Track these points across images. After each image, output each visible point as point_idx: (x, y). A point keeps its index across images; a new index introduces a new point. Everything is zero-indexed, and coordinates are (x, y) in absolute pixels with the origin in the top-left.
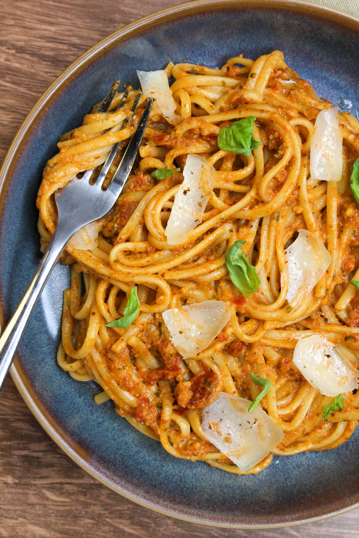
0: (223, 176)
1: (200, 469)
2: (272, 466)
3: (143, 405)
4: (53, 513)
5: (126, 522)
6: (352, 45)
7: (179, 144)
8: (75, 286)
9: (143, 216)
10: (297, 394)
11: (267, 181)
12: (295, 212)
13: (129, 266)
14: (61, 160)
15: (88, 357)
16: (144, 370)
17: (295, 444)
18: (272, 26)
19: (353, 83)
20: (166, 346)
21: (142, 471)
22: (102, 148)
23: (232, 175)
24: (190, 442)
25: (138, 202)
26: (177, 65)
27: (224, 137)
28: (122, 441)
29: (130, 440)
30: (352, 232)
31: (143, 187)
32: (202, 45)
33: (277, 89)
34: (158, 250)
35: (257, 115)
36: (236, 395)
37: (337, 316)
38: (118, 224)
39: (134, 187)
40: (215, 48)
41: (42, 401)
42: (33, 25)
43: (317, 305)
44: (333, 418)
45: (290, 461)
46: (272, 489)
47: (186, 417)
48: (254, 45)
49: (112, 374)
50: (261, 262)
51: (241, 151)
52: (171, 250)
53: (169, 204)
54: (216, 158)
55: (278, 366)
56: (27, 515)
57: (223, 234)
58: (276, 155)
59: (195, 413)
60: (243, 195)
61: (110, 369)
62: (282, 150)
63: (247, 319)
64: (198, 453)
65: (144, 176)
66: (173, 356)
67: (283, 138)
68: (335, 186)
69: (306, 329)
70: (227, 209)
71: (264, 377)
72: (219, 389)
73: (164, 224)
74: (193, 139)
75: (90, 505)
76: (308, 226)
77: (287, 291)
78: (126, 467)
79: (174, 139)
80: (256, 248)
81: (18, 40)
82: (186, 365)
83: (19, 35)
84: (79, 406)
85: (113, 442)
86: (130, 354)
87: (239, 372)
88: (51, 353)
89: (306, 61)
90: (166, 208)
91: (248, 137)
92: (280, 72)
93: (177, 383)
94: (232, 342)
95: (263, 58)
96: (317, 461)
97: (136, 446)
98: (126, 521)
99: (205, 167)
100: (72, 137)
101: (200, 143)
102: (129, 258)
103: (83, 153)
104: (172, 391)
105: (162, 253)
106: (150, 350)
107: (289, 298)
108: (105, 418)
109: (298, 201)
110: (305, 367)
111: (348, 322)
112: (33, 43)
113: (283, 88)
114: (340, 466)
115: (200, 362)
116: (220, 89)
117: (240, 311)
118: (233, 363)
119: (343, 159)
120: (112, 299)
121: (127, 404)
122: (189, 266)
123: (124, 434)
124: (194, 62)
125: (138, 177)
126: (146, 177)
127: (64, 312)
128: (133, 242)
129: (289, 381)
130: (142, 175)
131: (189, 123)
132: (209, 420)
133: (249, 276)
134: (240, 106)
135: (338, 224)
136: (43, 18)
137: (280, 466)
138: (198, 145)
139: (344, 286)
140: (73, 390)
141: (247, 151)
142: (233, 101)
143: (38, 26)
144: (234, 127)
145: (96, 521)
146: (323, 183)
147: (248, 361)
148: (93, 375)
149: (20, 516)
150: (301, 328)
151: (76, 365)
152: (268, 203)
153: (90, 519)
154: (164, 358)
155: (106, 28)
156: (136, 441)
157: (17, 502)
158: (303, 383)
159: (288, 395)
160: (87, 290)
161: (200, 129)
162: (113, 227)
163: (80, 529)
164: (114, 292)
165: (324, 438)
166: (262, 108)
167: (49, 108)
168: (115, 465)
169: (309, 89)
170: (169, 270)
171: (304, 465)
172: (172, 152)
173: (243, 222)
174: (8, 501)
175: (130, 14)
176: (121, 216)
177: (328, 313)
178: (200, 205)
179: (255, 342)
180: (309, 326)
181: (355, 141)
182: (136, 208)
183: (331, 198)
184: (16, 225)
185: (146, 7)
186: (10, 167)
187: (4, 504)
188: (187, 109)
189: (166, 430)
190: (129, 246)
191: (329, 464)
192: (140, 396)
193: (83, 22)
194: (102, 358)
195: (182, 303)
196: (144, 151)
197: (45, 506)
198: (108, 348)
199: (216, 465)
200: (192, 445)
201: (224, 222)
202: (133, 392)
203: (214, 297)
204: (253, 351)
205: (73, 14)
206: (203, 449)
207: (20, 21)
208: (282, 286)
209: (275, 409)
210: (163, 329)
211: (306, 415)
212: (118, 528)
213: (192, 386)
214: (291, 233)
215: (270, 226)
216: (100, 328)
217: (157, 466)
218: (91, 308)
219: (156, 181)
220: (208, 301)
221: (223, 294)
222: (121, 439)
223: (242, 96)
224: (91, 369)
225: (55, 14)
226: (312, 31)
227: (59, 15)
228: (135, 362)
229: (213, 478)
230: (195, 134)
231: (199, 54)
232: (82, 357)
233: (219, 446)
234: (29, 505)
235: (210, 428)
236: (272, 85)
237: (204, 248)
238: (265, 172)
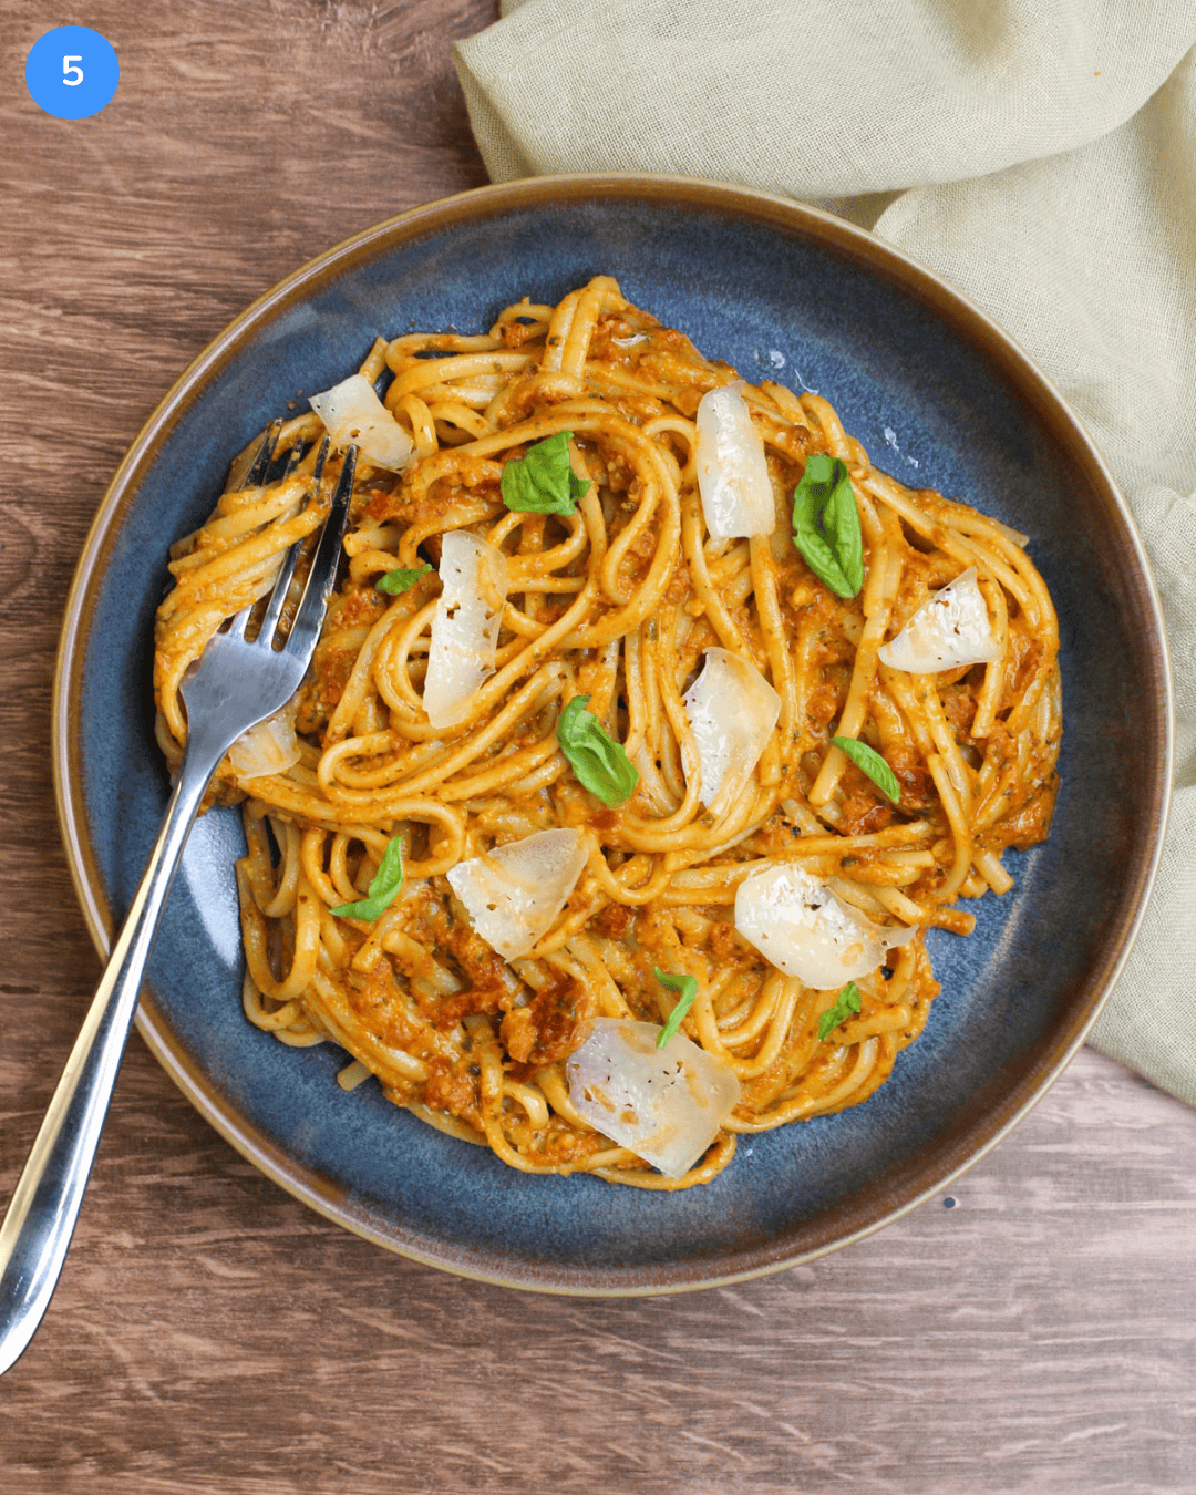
0: (524, 566)
1: (585, 1193)
2: (738, 1162)
3: (440, 1073)
4: (223, 1305)
5: (384, 1313)
6: (752, 242)
7: (422, 515)
8: (256, 849)
9: (373, 679)
10: (759, 995)
11: (615, 560)
12: (690, 614)
13: (361, 789)
14: (183, 602)
15: (308, 993)
16: (431, 999)
17: (775, 1105)
18: (576, 229)
19: (777, 315)
20: (466, 941)
21: (460, 1213)
22: (263, 560)
23: (542, 560)
24: (551, 1136)
25: (357, 651)
26: (395, 343)
27: (513, 482)
28: (410, 1161)
29: (428, 1156)
30: (818, 635)
31: (364, 617)
32: (439, 291)
33: (611, 361)
34: (414, 744)
35: (573, 425)
36: (630, 1018)
37: (820, 819)
38: (324, 704)
39: (344, 619)
40: (469, 292)
41: (226, 1098)
42: (95, 251)
43: (769, 803)
44: (845, 1036)
45: (776, 1146)
46: (743, 1207)
47: (536, 1085)
48: (550, 271)
49: (364, 1019)
50: (635, 731)
51: (552, 508)
52: (442, 739)
53: (421, 644)
54: (503, 529)
55: (708, 945)
56: (170, 1312)
57: (546, 687)
58: (624, 506)
59: (552, 1071)
60: (572, 597)
61: (357, 1008)
62: (636, 491)
63: (628, 856)
64: (573, 1155)
65: (360, 593)
66: (484, 959)
67: (634, 468)
68: (765, 544)
69: (759, 856)
70: (544, 632)
71: (682, 970)
72: (590, 1011)
73: (419, 685)
74: (451, 497)
75: (303, 1281)
76: (723, 640)
77: (700, 784)
78: (425, 1208)
79: (411, 503)
80: (622, 703)
81: (64, 288)
82: (516, 975)
83: (67, 275)
84: (307, 1100)
85: (391, 1165)
86: (395, 973)
87: (628, 971)
88: (229, 999)
89: (669, 283)
90: (417, 653)
91: (562, 478)
92: (611, 323)
93: (502, 1014)
94: (604, 910)
95: (572, 300)
96: (833, 1135)
97: (441, 1165)
98: (383, 1310)
99: (483, 553)
100: (196, 546)
101: (467, 503)
102: (358, 771)
103: (225, 578)
104: (497, 1035)
105: (424, 747)
106: (435, 955)
107: (707, 798)
108: (367, 1117)
109: (692, 590)
110: (765, 937)
111: (843, 827)
112: (99, 290)
113: (623, 357)
114: (881, 1136)
115: (542, 962)
116: (491, 379)
117: (608, 841)
118: (614, 955)
119: (773, 485)
120: (338, 862)
121: (405, 1077)
122: (486, 765)
123: (413, 1146)
124: (430, 327)
125: (349, 597)
126: (365, 595)
127: (243, 906)
128: (362, 735)
129: (738, 972)
130: (356, 592)
131: (435, 466)
132: (584, 1081)
133: (613, 767)
134: (537, 410)
135: (785, 626)
136: (116, 233)
137: (756, 1160)
138: (463, 507)
139: (821, 752)
140: (289, 1069)
141: (564, 506)
142: (521, 402)
143: (107, 252)
144: (530, 459)
145: (319, 1314)
146: (741, 542)
147: (643, 944)
148: (325, 1029)
149: (155, 1316)
150: (748, 857)
151: (286, 1015)
152: (626, 606)
153: (306, 1311)
154: (467, 967)
155: (253, 242)
156: (440, 1157)
157: (145, 1287)
158: (768, 972)
159: (740, 1003)
160: (283, 852)
161: (460, 474)
162: (315, 712)
163: (285, 1334)
164: (339, 847)
165: (837, 1082)
166: (582, 408)
167: (139, 488)
168: (400, 1208)
169: (681, 345)
170: (446, 781)
171: (806, 1150)
172: (410, 534)
173: (586, 652)
174: (127, 1285)
175: (303, 207)
176: (327, 686)
177: (799, 816)
178: (486, 635)
179: (651, 903)
180: (763, 849)
181: (789, 444)
182: (354, 663)
183: (760, 571)
184: (112, 741)
185: (335, 189)
186: (81, 623)
187: (119, 1294)
188: (428, 435)
189: (496, 1117)
190: (354, 746)
191: (857, 1138)
192: (430, 1055)
193: (203, 234)
194: (336, 989)
195: (487, 846)
196: (352, 543)
197: (205, 1290)
198: (346, 964)
199: (618, 1177)
200: (555, 1140)
201: (542, 661)
202: (414, 1049)
203: (551, 823)
204: (651, 922)
205: (183, 218)
206: (583, 1146)
207: (67, 246)
208: (687, 773)
209: (715, 1033)
210: (454, 907)
211: (787, 1037)
212: (366, 1326)
213: (533, 1015)
214: (690, 661)
215: (641, 653)
216: (322, 927)
217: (493, 1201)
218: (297, 887)
219: (388, 600)
220: (541, 833)
221: (567, 812)
222: (408, 1156)
223: (538, 388)
224: (318, 1016)
225: (139, 222)
226: (663, 228)
227: (149, 223)
228: (410, 986)
229: (615, 1207)
230: (451, 487)
231: (436, 310)
232: (296, 994)
233: (613, 1132)
234: (172, 1290)
235: (588, 1098)
236: (599, 354)
237: (509, 723)
238: (610, 542)
